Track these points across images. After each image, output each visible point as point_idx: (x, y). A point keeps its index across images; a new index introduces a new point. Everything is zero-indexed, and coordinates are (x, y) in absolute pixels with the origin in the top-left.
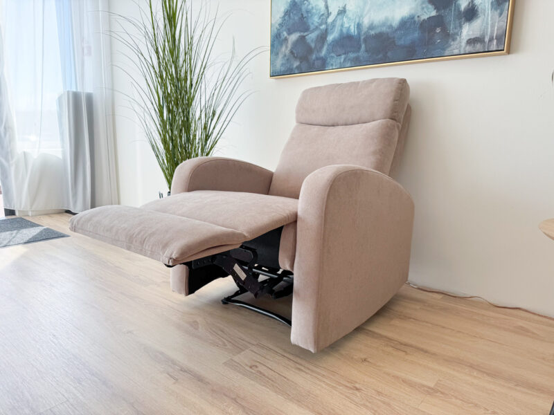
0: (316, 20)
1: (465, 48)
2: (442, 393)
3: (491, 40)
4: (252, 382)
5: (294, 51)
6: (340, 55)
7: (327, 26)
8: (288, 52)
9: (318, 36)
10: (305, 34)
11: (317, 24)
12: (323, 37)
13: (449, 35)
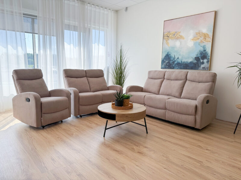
0: (172, 59)
1: (202, 69)
3: (206, 68)
5: (167, 64)
6: (177, 66)
7: (175, 60)
9: (172, 62)
13: (199, 66)
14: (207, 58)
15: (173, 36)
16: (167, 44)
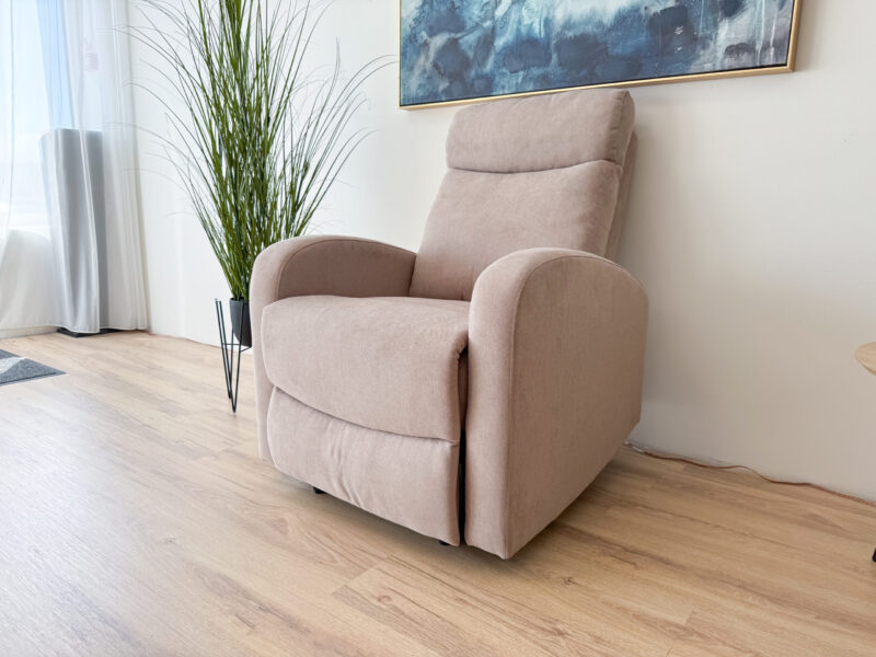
1: (722, 62)
2: (701, 635)
3: (766, 47)
4: (383, 627)
5: (440, 64)
6: (516, 72)
7: (495, 22)
8: (429, 65)
9: (479, 39)
10: (459, 35)
11: (477, 20)
12: (487, 42)
13: (695, 39)
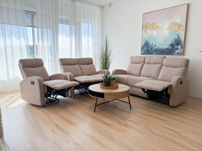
0: (150, 46)
1: (176, 54)
3: (180, 53)
5: (146, 51)
6: (155, 52)
8: (144, 51)
10: (148, 48)
12: (152, 49)
13: (174, 52)
14: (181, 45)
15: (151, 27)
16: (146, 33)
